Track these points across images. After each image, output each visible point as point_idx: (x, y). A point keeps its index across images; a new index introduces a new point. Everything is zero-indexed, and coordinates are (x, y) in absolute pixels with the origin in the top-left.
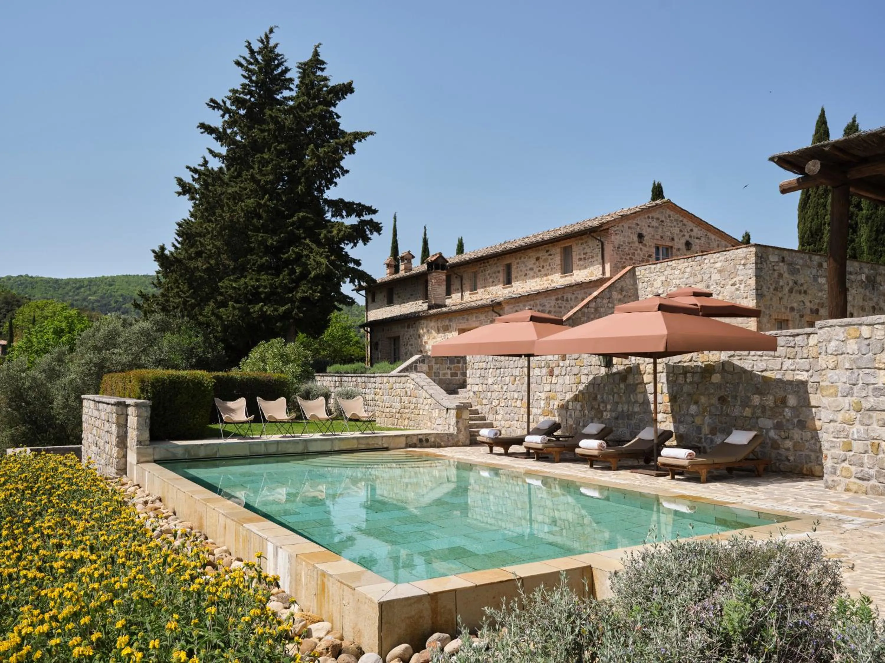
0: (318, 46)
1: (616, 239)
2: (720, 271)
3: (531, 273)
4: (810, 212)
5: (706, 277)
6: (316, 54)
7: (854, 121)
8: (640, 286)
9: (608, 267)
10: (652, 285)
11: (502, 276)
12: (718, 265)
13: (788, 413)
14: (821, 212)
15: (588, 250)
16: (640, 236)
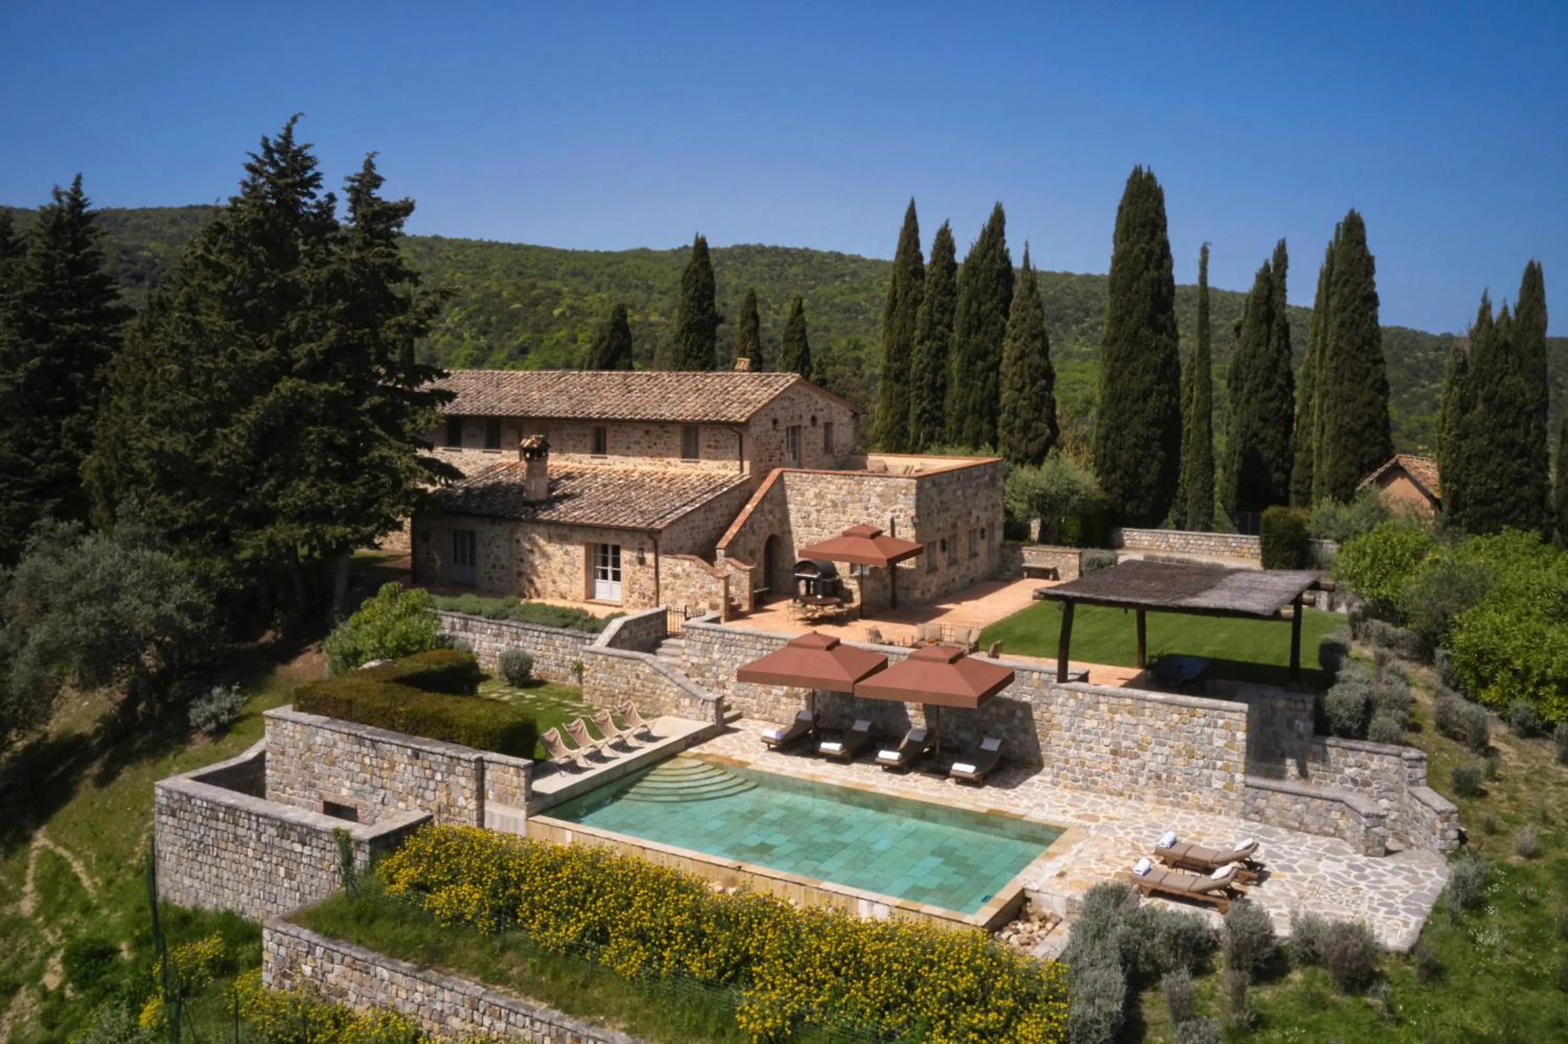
0: (372, 155)
1: (755, 430)
2: (879, 496)
3: (637, 448)
4: (897, 323)
5: (865, 498)
6: (369, 165)
7: (947, 225)
8: (789, 492)
9: (747, 464)
10: (803, 495)
11: (589, 442)
12: (879, 489)
13: (1016, 722)
14: (909, 324)
15: (719, 437)
16: (775, 422)
